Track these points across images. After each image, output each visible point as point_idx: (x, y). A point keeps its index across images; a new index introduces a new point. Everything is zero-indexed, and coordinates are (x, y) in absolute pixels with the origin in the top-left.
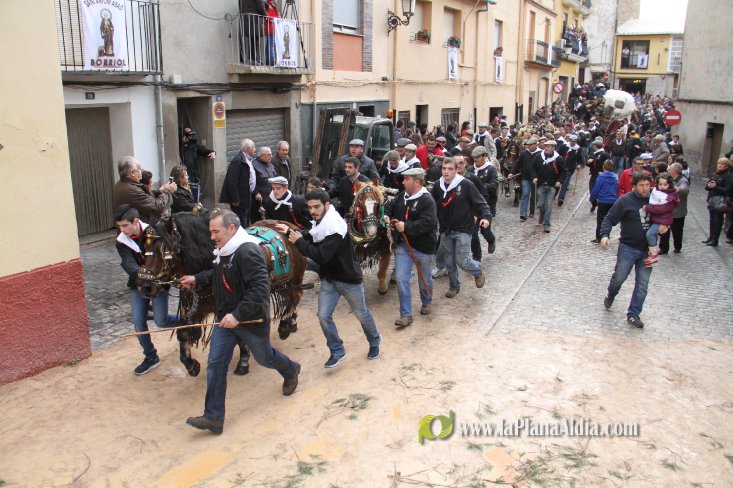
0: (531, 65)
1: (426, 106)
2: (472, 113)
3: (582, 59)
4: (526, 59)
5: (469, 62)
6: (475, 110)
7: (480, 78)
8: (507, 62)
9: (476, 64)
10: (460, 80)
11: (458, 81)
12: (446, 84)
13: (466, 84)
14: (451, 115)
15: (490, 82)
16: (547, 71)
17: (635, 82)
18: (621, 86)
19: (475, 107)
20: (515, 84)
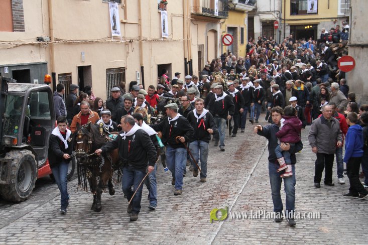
0: (197, 18)
1: (90, 67)
2: (139, 72)
3: (250, 8)
4: (192, 11)
5: (132, 18)
6: (142, 68)
7: (145, 34)
8: (172, 16)
9: (140, 20)
10: (124, 37)
11: (121, 39)
12: (109, 42)
13: (130, 42)
14: (117, 75)
15: (156, 38)
16: (215, 23)
17: (306, 27)
18: (292, 33)
19: (142, 66)
20: (182, 38)
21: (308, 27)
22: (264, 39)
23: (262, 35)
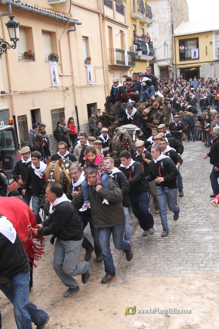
0: (113, 68)
1: (38, 110)
2: (74, 110)
3: (151, 58)
4: (109, 64)
5: (66, 72)
6: (76, 107)
7: (77, 83)
8: (96, 68)
9: (72, 73)
10: (61, 86)
11: (60, 88)
12: (51, 91)
13: (66, 89)
14: (59, 114)
15: (84, 85)
16: (126, 70)
17: (191, 69)
18: (182, 74)
19: (76, 106)
20: (103, 84)
21: (193, 69)
22: (163, 80)
23: (160, 77)
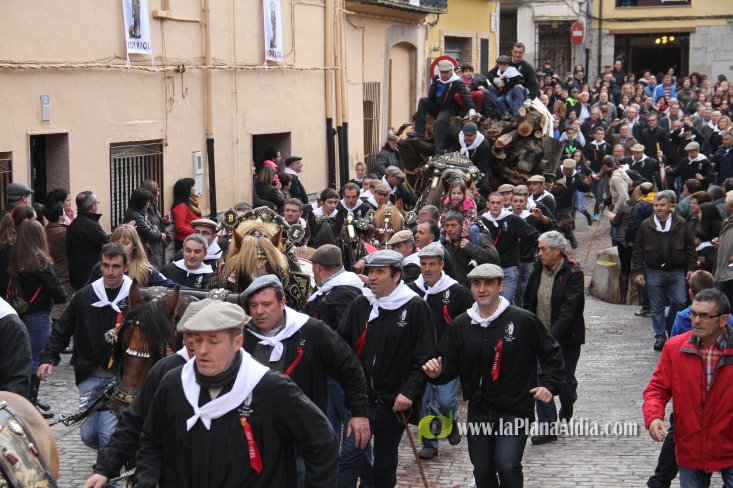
0: (362, 10)
1: (60, 139)
2: (202, 153)
5: (182, 6)
6: (210, 143)
7: (219, 52)
9: (205, 11)
10: (160, 58)
11: (153, 62)
12: (118, 71)
13: (177, 71)
14: (139, 162)
15: (249, 63)
16: (410, 23)
17: (658, 41)
18: (621, 56)
19: (210, 137)
20: (320, 64)
21: (665, 39)
22: (545, 70)
23: (539, 59)
